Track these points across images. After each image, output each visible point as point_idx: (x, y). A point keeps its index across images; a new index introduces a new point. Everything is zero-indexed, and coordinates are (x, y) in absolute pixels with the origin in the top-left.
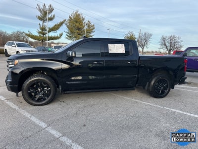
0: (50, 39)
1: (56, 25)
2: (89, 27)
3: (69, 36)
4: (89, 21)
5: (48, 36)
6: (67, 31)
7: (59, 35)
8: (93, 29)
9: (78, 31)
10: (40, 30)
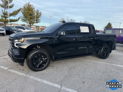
0: (11, 21)
1: (14, 11)
2: (37, 14)
3: (23, 19)
4: (38, 10)
5: (10, 19)
6: (23, 16)
7: (17, 19)
8: (40, 15)
9: (30, 16)
10: (3, 15)
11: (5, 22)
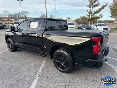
10: (88, 14)
11: (89, 20)
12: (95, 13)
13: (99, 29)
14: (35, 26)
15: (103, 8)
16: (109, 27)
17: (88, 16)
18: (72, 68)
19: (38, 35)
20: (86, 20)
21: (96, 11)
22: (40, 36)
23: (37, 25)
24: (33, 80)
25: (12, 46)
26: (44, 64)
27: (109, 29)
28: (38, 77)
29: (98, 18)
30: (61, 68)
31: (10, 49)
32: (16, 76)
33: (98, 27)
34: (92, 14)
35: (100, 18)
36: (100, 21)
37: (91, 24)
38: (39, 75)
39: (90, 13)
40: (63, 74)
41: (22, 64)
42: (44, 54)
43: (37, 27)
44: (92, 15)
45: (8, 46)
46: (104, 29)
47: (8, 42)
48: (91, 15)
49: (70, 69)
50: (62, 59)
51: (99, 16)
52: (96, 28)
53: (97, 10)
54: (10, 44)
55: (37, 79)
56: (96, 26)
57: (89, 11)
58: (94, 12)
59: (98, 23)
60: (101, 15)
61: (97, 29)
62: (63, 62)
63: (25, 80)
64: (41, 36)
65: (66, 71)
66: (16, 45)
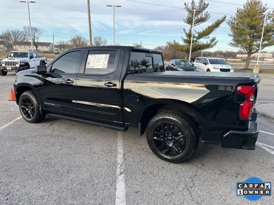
10: (186, 38)
11: (188, 51)
12: (201, 35)
13: (212, 70)
14: (102, 63)
15: (217, 25)
16: (231, 65)
17: (185, 41)
18: (193, 151)
19: (111, 83)
20: (182, 50)
21: (203, 32)
22: (115, 85)
23: (106, 62)
24: (114, 182)
25: (33, 110)
26: (121, 148)
27: (232, 71)
28: (123, 175)
29: (208, 46)
30: (166, 154)
31: (29, 116)
32: (72, 175)
33: (210, 66)
34: (194, 37)
35: (212, 47)
36: (206, 52)
37: (193, 60)
38: (122, 171)
39: (189, 35)
40: (172, 165)
41: (73, 149)
42: (123, 125)
43: (106, 67)
44: (195, 39)
45: (23, 109)
46: (222, 70)
47: (24, 101)
48: (192, 39)
49: (188, 154)
50: (168, 134)
51: (209, 42)
52: (205, 67)
53: (204, 29)
54: (27, 106)
55: (121, 177)
56: (205, 64)
57: (188, 32)
58: (198, 33)
59: (208, 58)
60: (213, 40)
61: (208, 70)
62: (171, 140)
63: (97, 181)
64: (118, 86)
65: (181, 158)
66: (47, 106)
